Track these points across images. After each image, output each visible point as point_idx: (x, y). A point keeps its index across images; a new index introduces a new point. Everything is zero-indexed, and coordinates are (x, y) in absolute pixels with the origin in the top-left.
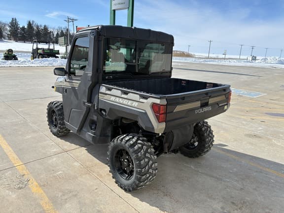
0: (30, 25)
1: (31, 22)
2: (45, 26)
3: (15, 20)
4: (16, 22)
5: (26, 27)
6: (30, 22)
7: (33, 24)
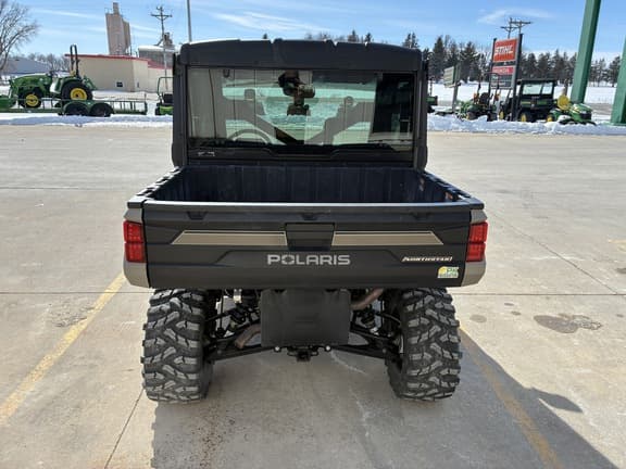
0: (439, 45)
1: (443, 39)
2: (469, 45)
3: (414, 37)
4: (414, 41)
5: (431, 50)
6: (440, 40)
7: (446, 42)
